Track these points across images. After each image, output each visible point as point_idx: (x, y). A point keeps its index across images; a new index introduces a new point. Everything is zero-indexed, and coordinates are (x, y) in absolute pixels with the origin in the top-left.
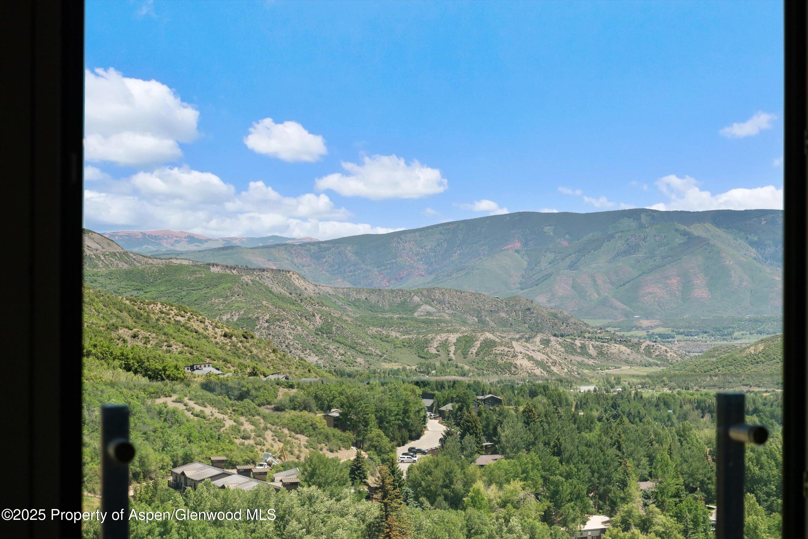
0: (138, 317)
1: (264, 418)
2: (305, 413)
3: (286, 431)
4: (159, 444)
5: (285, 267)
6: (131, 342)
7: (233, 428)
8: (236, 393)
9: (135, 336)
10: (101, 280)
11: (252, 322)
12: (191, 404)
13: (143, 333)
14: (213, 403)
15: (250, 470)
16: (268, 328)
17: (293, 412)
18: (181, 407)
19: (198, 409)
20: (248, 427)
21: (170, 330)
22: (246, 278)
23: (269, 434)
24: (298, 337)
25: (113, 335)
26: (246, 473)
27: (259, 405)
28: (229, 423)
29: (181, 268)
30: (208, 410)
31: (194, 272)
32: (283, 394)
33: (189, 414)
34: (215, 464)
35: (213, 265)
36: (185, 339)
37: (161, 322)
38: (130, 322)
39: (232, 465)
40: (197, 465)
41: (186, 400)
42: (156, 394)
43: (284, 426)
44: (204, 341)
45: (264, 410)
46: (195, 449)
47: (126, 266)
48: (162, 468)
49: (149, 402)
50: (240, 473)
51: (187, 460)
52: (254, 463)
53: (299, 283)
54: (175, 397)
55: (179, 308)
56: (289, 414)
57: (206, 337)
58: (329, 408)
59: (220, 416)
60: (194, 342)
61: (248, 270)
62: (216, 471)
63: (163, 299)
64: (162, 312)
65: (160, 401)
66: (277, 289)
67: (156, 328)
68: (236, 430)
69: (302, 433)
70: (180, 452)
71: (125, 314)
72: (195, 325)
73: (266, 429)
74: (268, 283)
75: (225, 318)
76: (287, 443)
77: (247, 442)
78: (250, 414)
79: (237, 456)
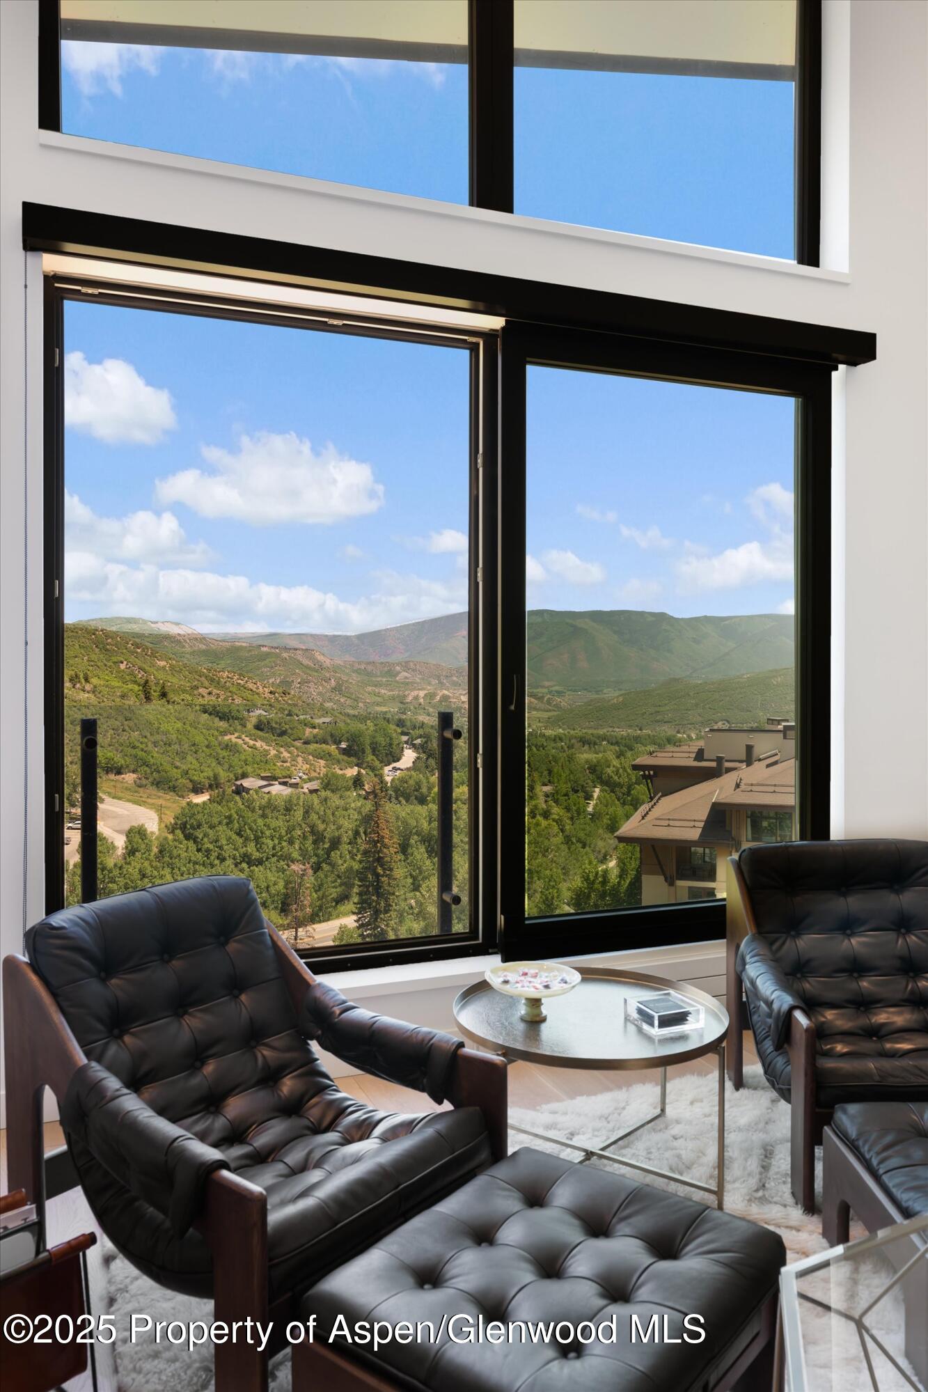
0: (212, 680)
1: (297, 749)
2: (324, 745)
3: (311, 757)
4: (226, 766)
5: (311, 648)
6: (207, 698)
7: (275, 755)
8: (278, 731)
9: (210, 693)
10: (188, 656)
11: (289, 684)
12: (247, 739)
13: (215, 691)
14: (262, 739)
15: (288, 782)
16: (300, 688)
17: (315, 745)
18: (240, 741)
19: (252, 743)
20: (286, 755)
21: (234, 690)
22: (285, 655)
23: (300, 760)
24: (320, 694)
25: (195, 692)
26: (285, 784)
27: (294, 740)
28: (273, 752)
29: (240, 648)
30: (259, 744)
31: (250, 651)
32: (308, 732)
33: (245, 746)
34: (263, 778)
35: (263, 646)
36: (244, 695)
37: (228, 684)
38: (206, 683)
39: (275, 778)
40: (251, 779)
41: (243, 736)
42: (224, 733)
43: (309, 754)
44: (256, 696)
45: (298, 744)
46: (249, 769)
47: (204, 647)
48: (229, 781)
49: (220, 738)
50: (280, 783)
51: (244, 776)
52: (290, 777)
53: (321, 658)
54: (236, 735)
55: (240, 675)
56: (313, 747)
57: (258, 694)
58: (340, 742)
59: (267, 748)
60: (250, 697)
61: (286, 649)
62: (264, 783)
63: (229, 669)
64: (228, 677)
65: (226, 738)
66: (305, 662)
67: (224, 688)
68: (278, 756)
69: (321, 758)
70: (240, 771)
71: (203, 679)
72: (250, 685)
73: (298, 756)
74: (300, 658)
75: (271, 681)
76: (311, 765)
77: (285, 765)
78: (287, 746)
79: (278, 773)
